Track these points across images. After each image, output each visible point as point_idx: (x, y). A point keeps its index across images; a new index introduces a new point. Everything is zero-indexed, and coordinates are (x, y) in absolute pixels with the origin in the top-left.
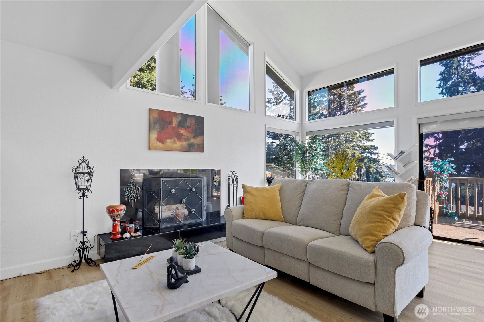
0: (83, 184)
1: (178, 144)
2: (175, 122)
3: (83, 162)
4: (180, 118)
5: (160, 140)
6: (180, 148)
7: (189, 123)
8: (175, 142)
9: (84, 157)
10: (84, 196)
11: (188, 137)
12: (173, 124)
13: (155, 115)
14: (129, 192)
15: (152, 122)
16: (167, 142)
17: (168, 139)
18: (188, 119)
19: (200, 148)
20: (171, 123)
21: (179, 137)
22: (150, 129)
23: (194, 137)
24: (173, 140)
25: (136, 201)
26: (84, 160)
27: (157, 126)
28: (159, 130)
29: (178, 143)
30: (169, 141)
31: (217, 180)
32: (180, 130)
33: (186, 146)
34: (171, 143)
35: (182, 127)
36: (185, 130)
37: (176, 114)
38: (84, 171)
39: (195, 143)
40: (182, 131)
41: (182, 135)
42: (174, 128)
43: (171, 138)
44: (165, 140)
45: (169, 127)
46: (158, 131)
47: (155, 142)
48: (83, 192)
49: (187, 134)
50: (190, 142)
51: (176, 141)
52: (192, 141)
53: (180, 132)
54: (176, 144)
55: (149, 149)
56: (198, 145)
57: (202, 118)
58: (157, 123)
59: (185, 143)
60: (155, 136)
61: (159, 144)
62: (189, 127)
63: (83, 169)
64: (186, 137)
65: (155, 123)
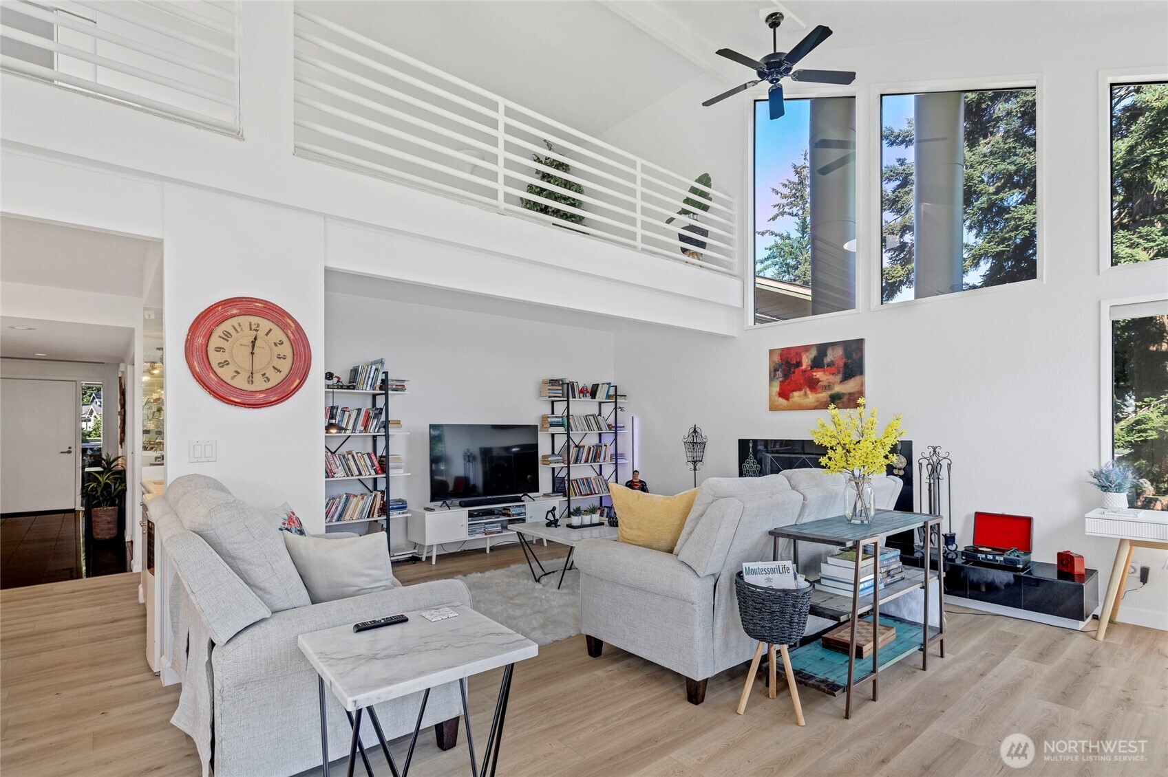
0: (697, 456)
1: (812, 397)
2: (806, 361)
4: (814, 353)
5: (784, 394)
6: (816, 404)
7: (831, 357)
8: (806, 394)
9: (695, 426)
10: (695, 468)
11: (829, 383)
12: (802, 366)
13: (777, 358)
15: (772, 370)
16: (793, 397)
17: (795, 390)
18: (830, 351)
19: (855, 401)
20: (799, 364)
21: (813, 385)
22: (772, 379)
23: (841, 382)
24: (802, 392)
26: (695, 430)
27: (779, 373)
28: (781, 379)
29: (810, 396)
30: (796, 394)
31: (901, 466)
32: (814, 374)
33: (825, 400)
34: (800, 397)
35: (817, 367)
36: (824, 371)
37: (807, 348)
38: (696, 441)
39: (844, 392)
40: (819, 375)
41: (818, 381)
42: (804, 371)
43: (800, 390)
44: (791, 394)
45: (796, 370)
46: (779, 382)
47: (777, 398)
48: (695, 463)
49: (828, 377)
50: (833, 392)
51: (809, 392)
52: (838, 389)
53: (814, 377)
54: (808, 398)
55: (770, 410)
56: (850, 394)
57: (860, 342)
58: (778, 371)
59: (824, 395)
60: (776, 389)
61: (782, 401)
62: (831, 364)
63: (696, 439)
64: (825, 383)
65: (776, 370)
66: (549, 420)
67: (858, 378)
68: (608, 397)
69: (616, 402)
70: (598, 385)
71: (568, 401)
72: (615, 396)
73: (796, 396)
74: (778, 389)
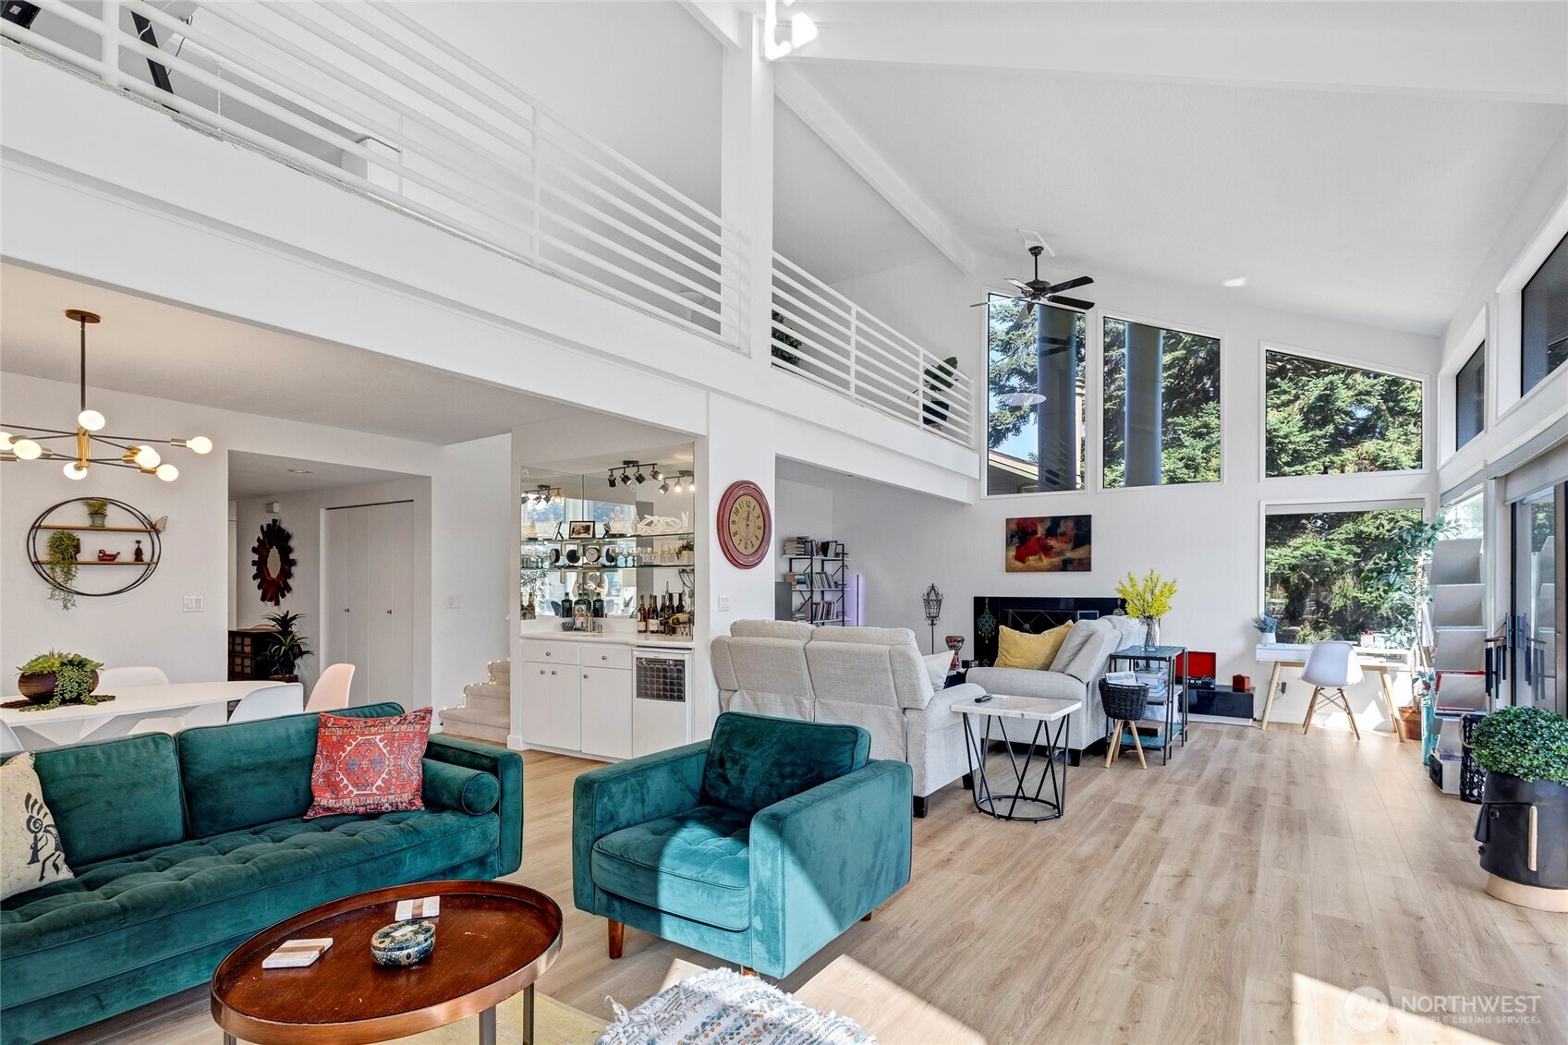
0: (933, 612)
1: (1046, 561)
2: (1041, 531)
4: (1048, 524)
5: (1020, 557)
8: (1040, 559)
9: (933, 584)
10: (933, 624)
13: (1014, 527)
14: (983, 625)
15: (1009, 536)
17: (1031, 555)
18: (1062, 523)
19: (1084, 565)
20: (1035, 532)
21: (1047, 551)
22: (1008, 544)
24: (1037, 557)
25: (991, 636)
26: (933, 588)
27: (1016, 540)
30: (1031, 558)
36: (1057, 540)
37: (1042, 520)
38: (933, 599)
39: (1075, 557)
40: (1052, 542)
41: (1052, 548)
42: (1039, 539)
43: (1035, 554)
47: (1013, 561)
48: (933, 620)
51: (1043, 557)
52: (1069, 555)
55: (1007, 571)
56: (1079, 559)
57: (1089, 517)
59: (1057, 560)
60: (1013, 553)
61: (1018, 564)
62: (1063, 534)
63: (933, 596)
64: (1058, 550)
65: (1012, 537)
66: (796, 577)
67: (1086, 547)
68: (837, 555)
69: (843, 560)
70: (828, 543)
71: (811, 559)
72: (841, 555)
73: (1032, 560)
74: (1014, 553)
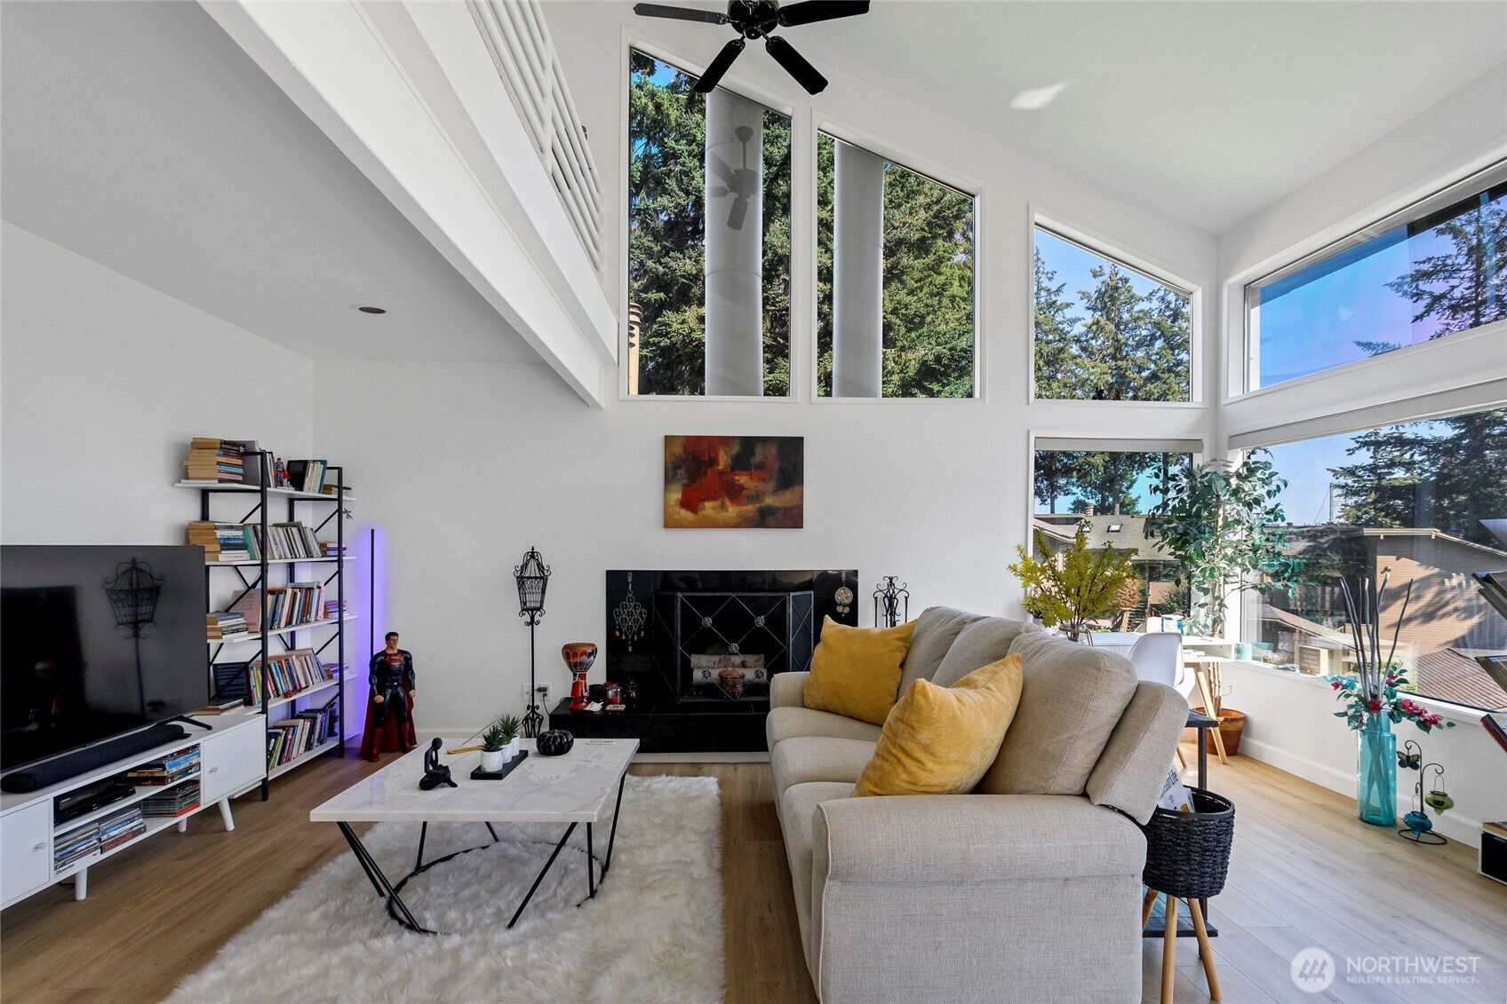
0: (533, 600)
1: (732, 511)
2: (724, 460)
3: (533, 556)
4: (736, 449)
5: (689, 503)
6: (738, 520)
7: (761, 457)
8: (723, 507)
9: (533, 549)
10: (532, 623)
11: (758, 491)
12: (718, 464)
13: (678, 450)
14: (622, 619)
15: (670, 466)
16: (704, 508)
17: (708, 499)
18: (758, 449)
19: (792, 518)
20: (713, 461)
21: (735, 493)
22: (669, 479)
23: (773, 492)
24: (717, 503)
25: (636, 638)
27: (681, 472)
28: (684, 481)
29: (730, 509)
30: (708, 505)
31: (846, 601)
32: (737, 478)
33: (752, 514)
34: (713, 509)
35: (741, 469)
36: (750, 475)
37: (726, 441)
38: (533, 575)
39: (778, 505)
40: (743, 479)
41: (742, 488)
42: (721, 473)
43: (713, 499)
44: (701, 505)
45: (709, 471)
46: (683, 485)
47: (677, 509)
48: (532, 612)
49: (756, 484)
50: (763, 505)
51: (728, 503)
52: (769, 501)
53: (736, 482)
54: (728, 511)
55: (665, 527)
56: (786, 509)
57: (800, 441)
58: (680, 468)
59: (749, 509)
60: (676, 495)
61: (685, 514)
62: (761, 466)
63: (532, 570)
64: (753, 493)
65: (675, 469)
66: (219, 533)
67: (796, 488)
68: (325, 488)
69: (339, 500)
70: (305, 463)
71: (263, 492)
72: (336, 490)
73: (709, 507)
74: (679, 496)
